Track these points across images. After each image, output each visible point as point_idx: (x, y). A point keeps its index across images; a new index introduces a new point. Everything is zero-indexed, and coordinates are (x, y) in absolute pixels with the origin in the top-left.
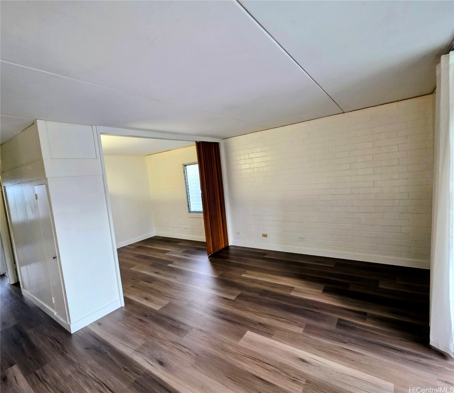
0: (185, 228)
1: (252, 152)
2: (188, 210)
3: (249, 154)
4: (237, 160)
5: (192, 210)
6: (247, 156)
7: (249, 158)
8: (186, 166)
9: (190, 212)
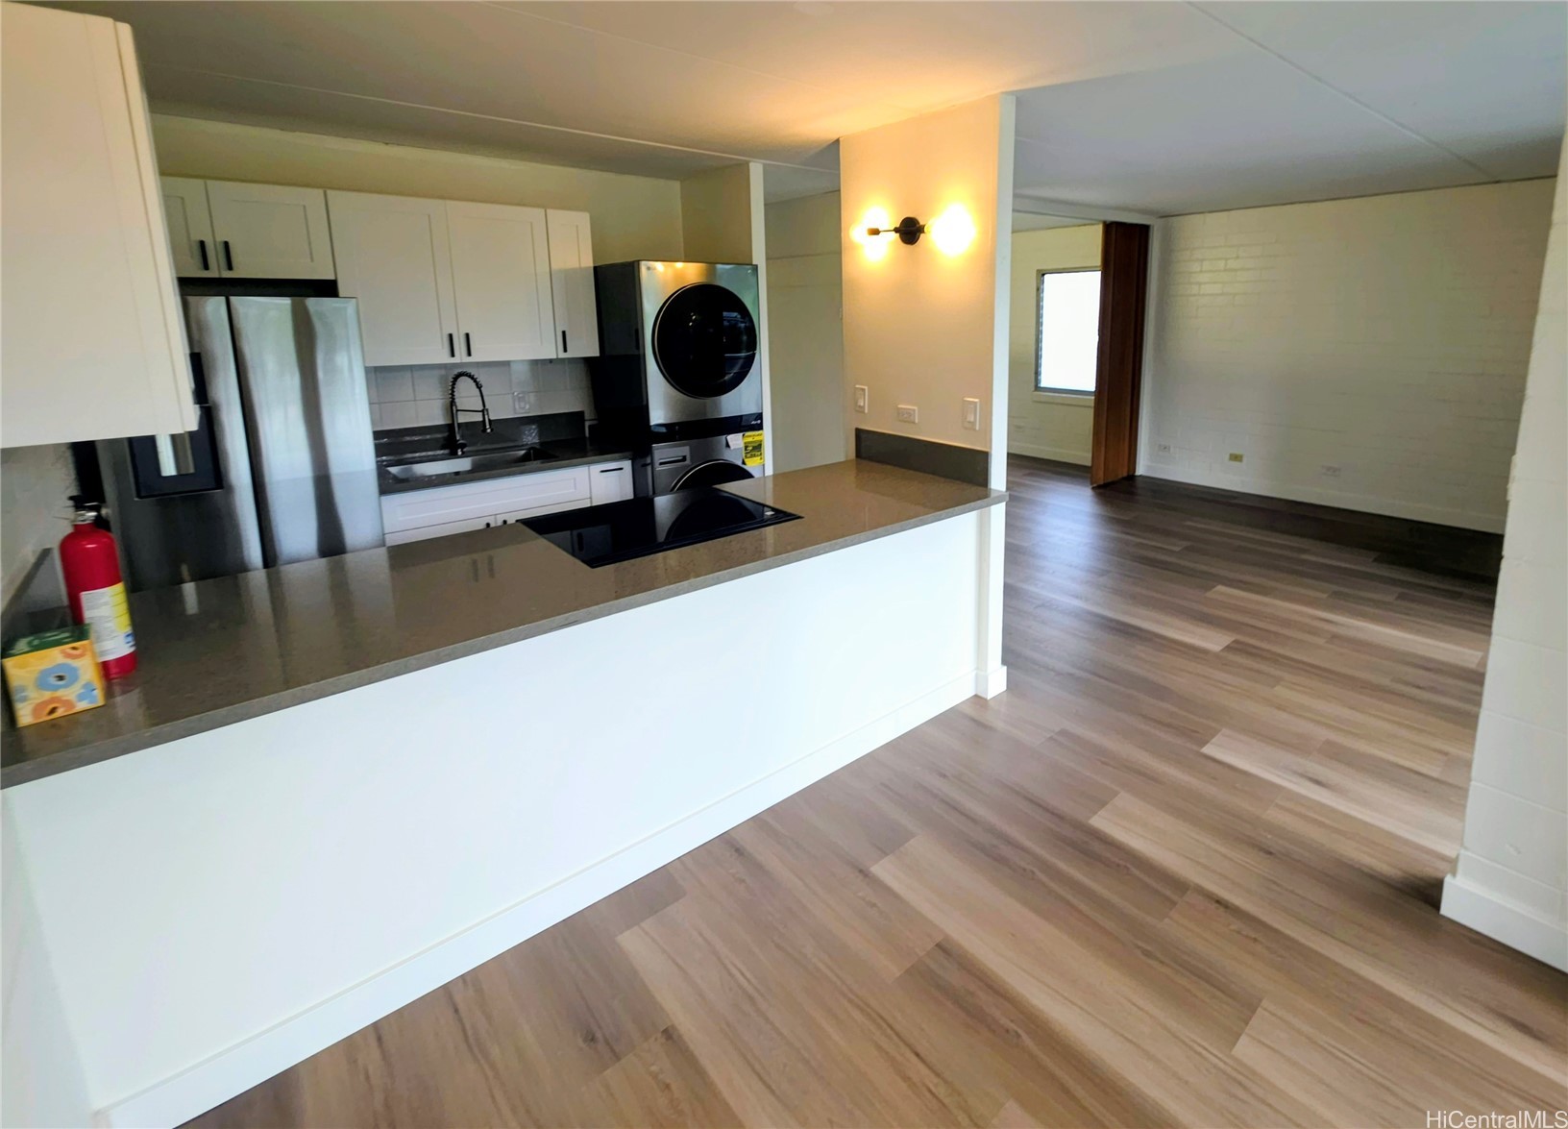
0: (1019, 427)
1: (1235, 256)
2: (1033, 384)
3: (1226, 259)
4: (1191, 273)
5: (1044, 384)
6: (1221, 264)
7: (1225, 270)
8: (1043, 275)
9: (1037, 388)
